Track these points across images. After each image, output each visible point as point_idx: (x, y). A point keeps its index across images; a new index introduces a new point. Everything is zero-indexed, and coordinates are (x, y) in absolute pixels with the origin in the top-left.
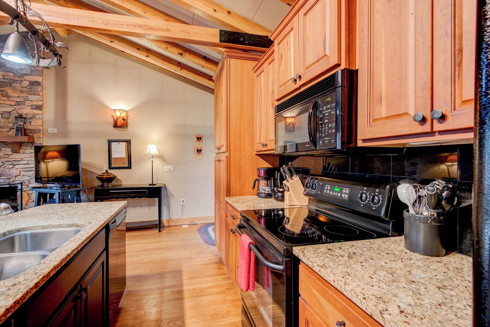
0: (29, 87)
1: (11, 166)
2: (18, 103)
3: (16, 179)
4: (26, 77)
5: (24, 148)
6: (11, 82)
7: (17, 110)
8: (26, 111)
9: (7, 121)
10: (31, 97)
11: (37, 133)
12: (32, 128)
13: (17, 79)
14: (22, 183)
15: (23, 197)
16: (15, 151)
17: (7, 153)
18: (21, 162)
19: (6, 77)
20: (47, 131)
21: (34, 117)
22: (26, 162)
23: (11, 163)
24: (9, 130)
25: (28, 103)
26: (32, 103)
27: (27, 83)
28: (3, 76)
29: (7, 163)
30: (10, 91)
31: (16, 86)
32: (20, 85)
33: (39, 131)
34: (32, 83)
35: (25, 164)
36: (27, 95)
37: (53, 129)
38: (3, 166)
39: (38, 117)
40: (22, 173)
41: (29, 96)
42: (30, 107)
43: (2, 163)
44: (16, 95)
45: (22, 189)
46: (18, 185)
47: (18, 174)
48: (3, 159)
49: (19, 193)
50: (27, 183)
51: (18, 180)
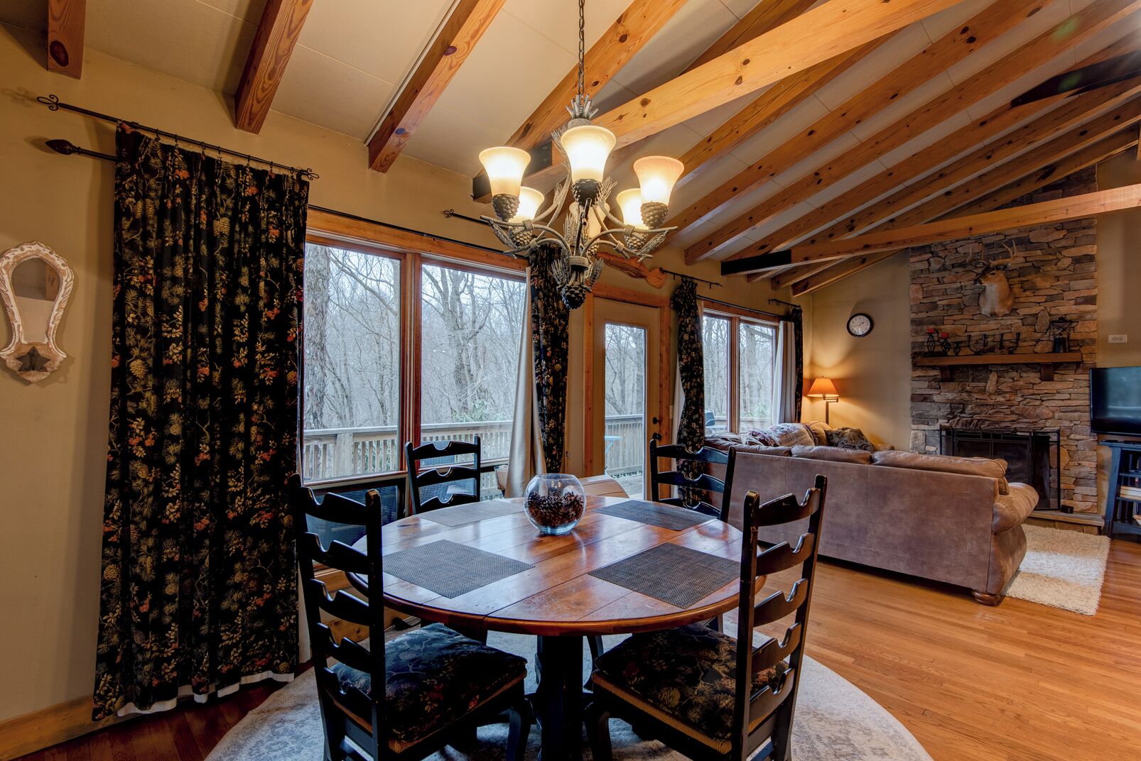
0: (1071, 268)
1: (1038, 403)
2: (1051, 298)
3: (1047, 424)
4: (1065, 253)
5: (1062, 372)
6: (1039, 264)
7: (1049, 310)
8: (1066, 308)
9: (1031, 330)
10: (1075, 285)
11: (1088, 345)
12: (1079, 337)
13: (1051, 257)
14: (1058, 432)
15: (1061, 457)
16: (1048, 378)
17: (1032, 381)
18: (1058, 396)
19: (1028, 259)
20: (1106, 340)
21: (1081, 317)
22: (1068, 396)
23: (1039, 397)
24: (1035, 343)
25: (1068, 295)
26: (1077, 294)
27: (1067, 262)
28: (1025, 258)
29: (1033, 397)
30: (1039, 282)
31: (1049, 269)
32: (1055, 267)
33: (1093, 341)
34: (1077, 260)
35: (1063, 400)
36: (1067, 282)
37: (1118, 336)
38: (1025, 402)
39: (1088, 317)
40: (1057, 415)
41: (1072, 283)
42: (1073, 302)
43: (1023, 396)
44: (1047, 285)
45: (1058, 442)
46: (1050, 434)
47: (1051, 415)
48: (1026, 391)
49: (1053, 448)
50: (1068, 432)
51: (1050, 426)
